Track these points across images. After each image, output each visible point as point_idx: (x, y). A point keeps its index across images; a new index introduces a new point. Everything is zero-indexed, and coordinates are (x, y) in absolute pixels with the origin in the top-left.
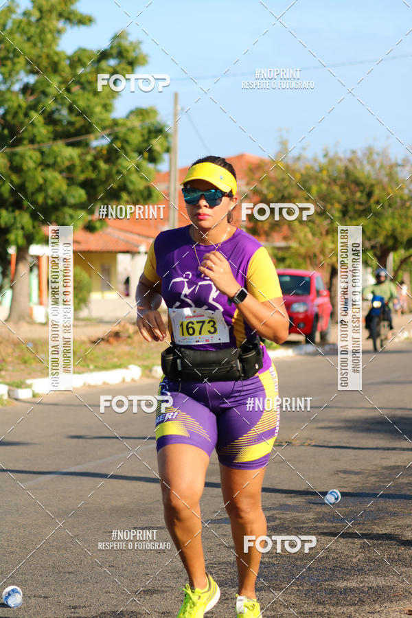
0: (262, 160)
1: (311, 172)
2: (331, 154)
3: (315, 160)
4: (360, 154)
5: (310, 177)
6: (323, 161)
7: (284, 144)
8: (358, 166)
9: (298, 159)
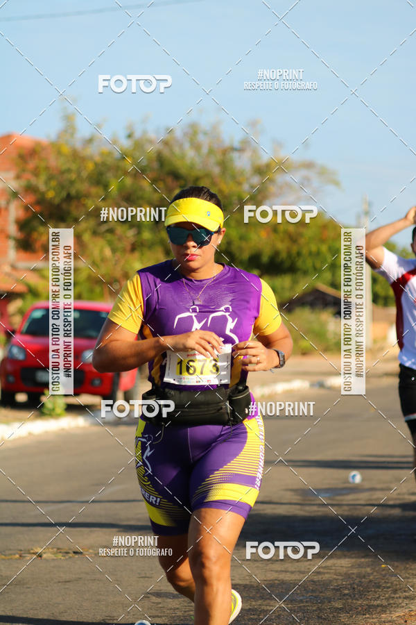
0: (38, 144)
1: (109, 161)
2: (138, 134)
3: (115, 142)
4: (178, 134)
5: (109, 168)
6: (126, 144)
7: (69, 119)
8: (177, 150)
9: (90, 141)
